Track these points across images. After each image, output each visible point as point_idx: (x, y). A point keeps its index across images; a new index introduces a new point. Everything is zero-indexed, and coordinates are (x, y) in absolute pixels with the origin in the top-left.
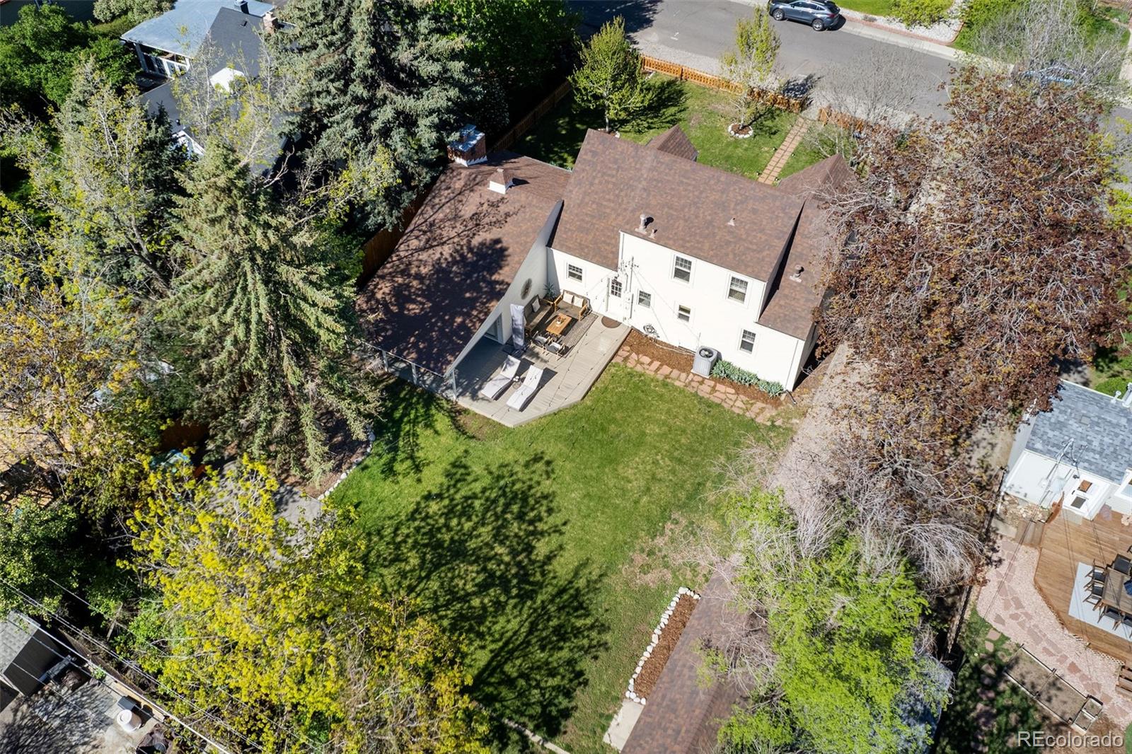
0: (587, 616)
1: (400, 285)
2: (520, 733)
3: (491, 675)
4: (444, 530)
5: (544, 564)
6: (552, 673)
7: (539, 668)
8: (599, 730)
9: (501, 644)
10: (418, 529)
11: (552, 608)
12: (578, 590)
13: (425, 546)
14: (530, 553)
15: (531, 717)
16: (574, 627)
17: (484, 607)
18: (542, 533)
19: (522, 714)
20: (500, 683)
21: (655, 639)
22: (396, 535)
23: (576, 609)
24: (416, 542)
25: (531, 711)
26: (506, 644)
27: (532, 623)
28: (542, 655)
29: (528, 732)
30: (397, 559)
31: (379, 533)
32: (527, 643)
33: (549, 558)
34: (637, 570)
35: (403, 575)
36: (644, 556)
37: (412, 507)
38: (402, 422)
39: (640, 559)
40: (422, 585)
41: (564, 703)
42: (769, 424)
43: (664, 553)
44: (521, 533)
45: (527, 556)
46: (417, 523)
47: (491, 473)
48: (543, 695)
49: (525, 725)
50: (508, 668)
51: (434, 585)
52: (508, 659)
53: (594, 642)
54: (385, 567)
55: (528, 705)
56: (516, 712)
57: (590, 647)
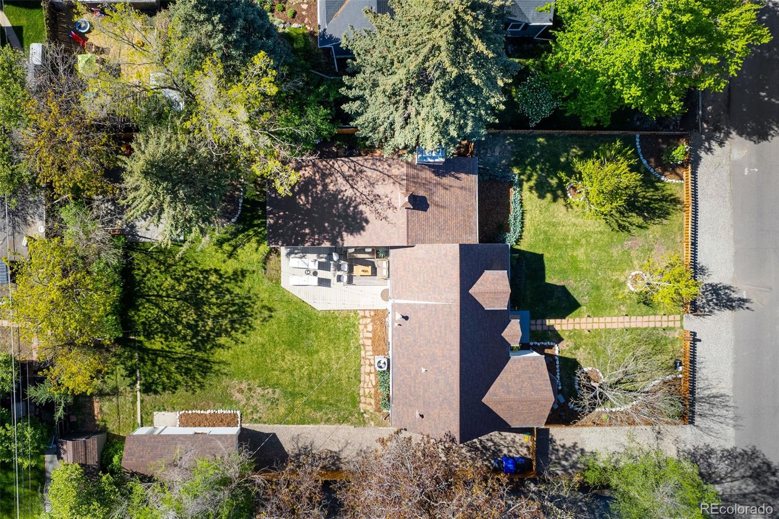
0: (203, 378)
1: (314, 179)
2: (137, 379)
3: (152, 354)
4: (204, 291)
5: (216, 346)
6: (168, 378)
7: (167, 371)
8: (157, 408)
9: (168, 349)
10: (198, 279)
11: (196, 362)
12: (211, 368)
13: (192, 288)
14: (218, 337)
15: (146, 380)
16: (194, 375)
17: (179, 332)
18: (230, 336)
19: (145, 376)
20: (151, 360)
21: (208, 412)
22: (189, 271)
23: (202, 371)
24: (192, 282)
25: (148, 378)
26: (169, 352)
27: (185, 357)
28: (173, 369)
29: (139, 382)
30: (178, 280)
31: (186, 262)
32: (174, 360)
33: (220, 346)
34: (237, 388)
35: (173, 288)
36: (247, 387)
37: (208, 268)
38: (253, 228)
39: (244, 386)
40: (172, 299)
41: (160, 389)
42: (362, 411)
43: (254, 395)
44: (224, 327)
45: (214, 336)
46: (201, 276)
47: (249, 292)
48: (157, 379)
49: (141, 379)
50: (159, 359)
51: (176, 305)
52: (162, 356)
53: (193, 387)
54: (171, 278)
55: (150, 376)
56: (144, 373)
57: (190, 386)
